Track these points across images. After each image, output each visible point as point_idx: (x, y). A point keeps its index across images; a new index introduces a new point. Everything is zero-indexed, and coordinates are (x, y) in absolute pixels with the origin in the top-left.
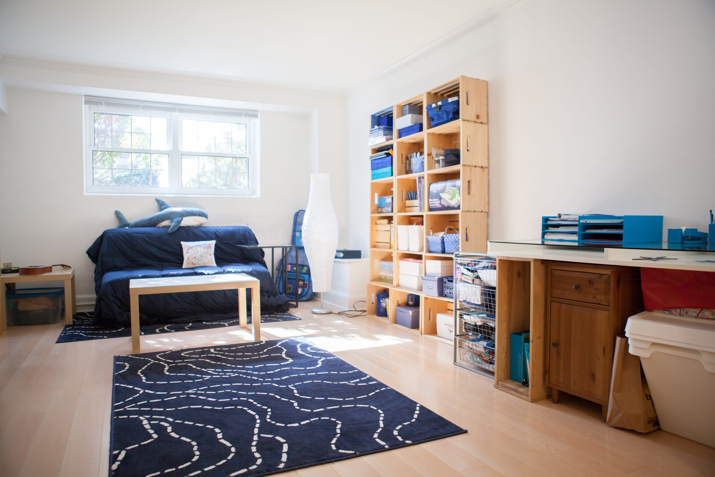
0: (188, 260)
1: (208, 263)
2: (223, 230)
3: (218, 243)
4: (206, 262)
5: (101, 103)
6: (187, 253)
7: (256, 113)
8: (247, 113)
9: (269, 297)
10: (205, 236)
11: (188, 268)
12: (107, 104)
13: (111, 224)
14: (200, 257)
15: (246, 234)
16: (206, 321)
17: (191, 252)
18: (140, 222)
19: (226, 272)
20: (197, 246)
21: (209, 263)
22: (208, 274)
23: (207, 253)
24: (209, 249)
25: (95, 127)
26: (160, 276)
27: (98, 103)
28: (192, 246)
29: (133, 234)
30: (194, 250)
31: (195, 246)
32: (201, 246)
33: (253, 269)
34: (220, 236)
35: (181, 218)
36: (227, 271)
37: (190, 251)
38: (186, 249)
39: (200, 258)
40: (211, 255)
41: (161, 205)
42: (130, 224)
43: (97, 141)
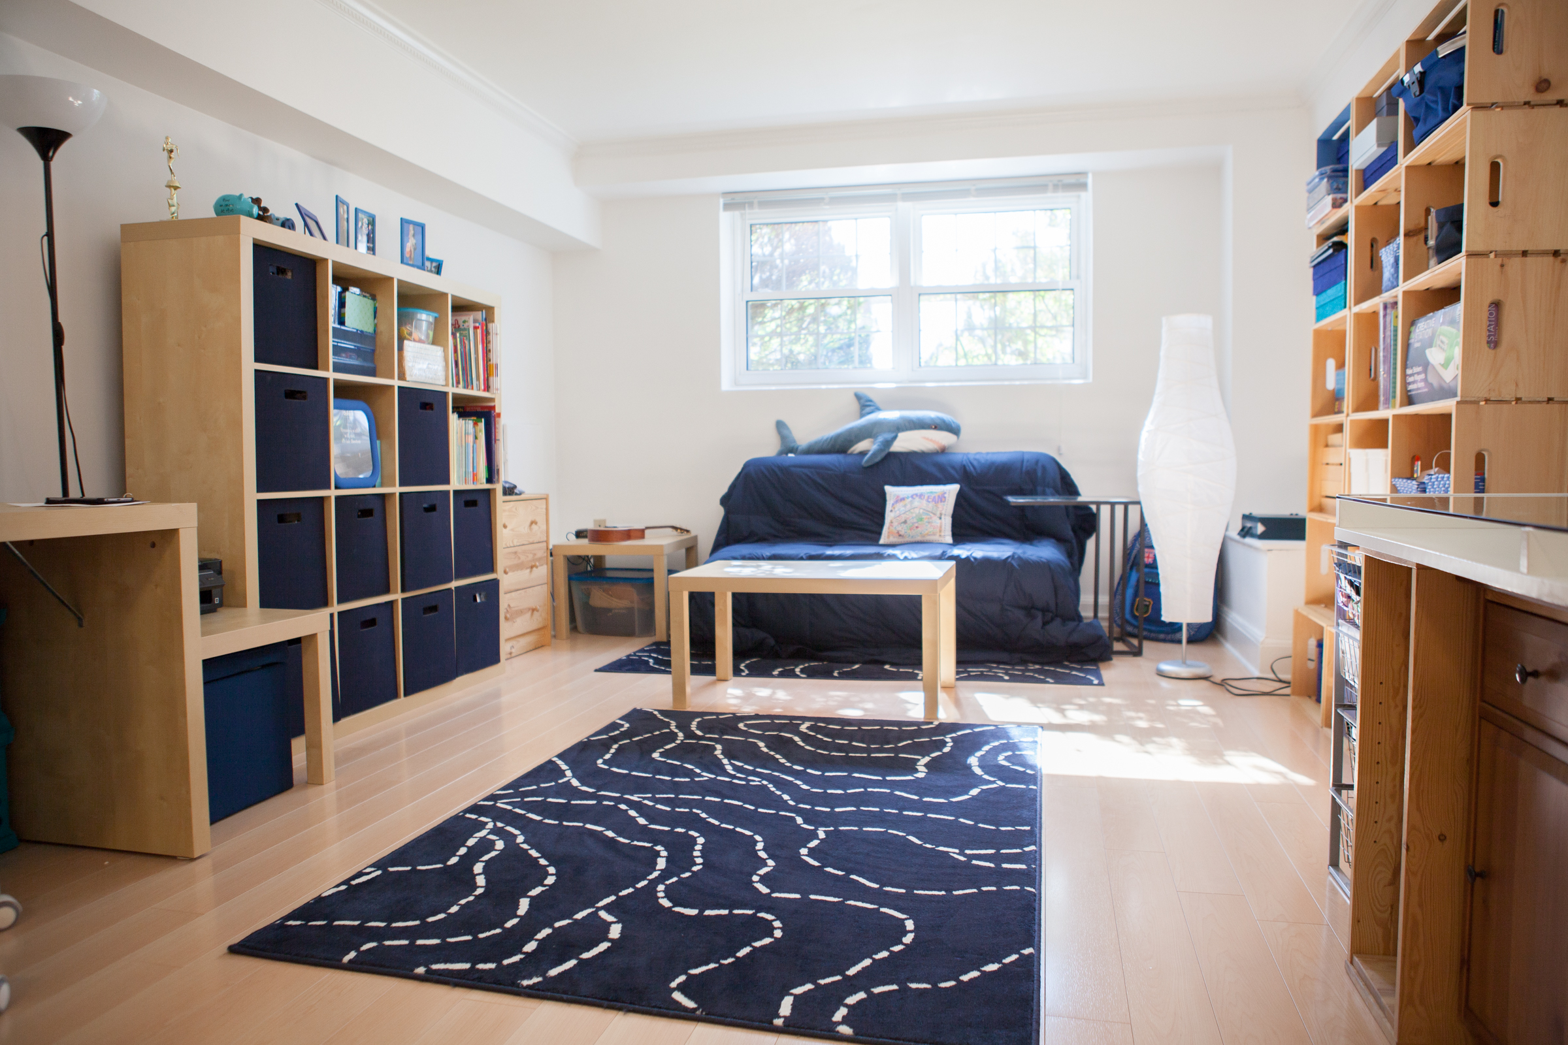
0: (891, 527)
1: (931, 535)
2: (983, 461)
3: (966, 489)
4: (926, 532)
5: (751, 204)
6: (891, 511)
7: (1082, 180)
8: (1059, 181)
9: (1045, 624)
10: (938, 474)
11: (889, 543)
12: (764, 204)
13: (767, 448)
14: (915, 520)
15: (1035, 471)
16: (892, 664)
17: (899, 510)
18: (816, 443)
19: (946, 557)
20: (914, 497)
21: (934, 534)
22: (906, 558)
23: (932, 513)
24: (940, 503)
25: (753, 252)
26: (804, 557)
27: (747, 205)
28: (904, 496)
29: (793, 469)
30: (905, 506)
31: (910, 496)
32: (922, 497)
33: (1014, 553)
34: (975, 474)
35: (893, 435)
36: (951, 554)
37: (900, 506)
38: (892, 502)
39: (915, 523)
40: (943, 517)
41: (865, 404)
42: (800, 448)
43: (756, 280)
